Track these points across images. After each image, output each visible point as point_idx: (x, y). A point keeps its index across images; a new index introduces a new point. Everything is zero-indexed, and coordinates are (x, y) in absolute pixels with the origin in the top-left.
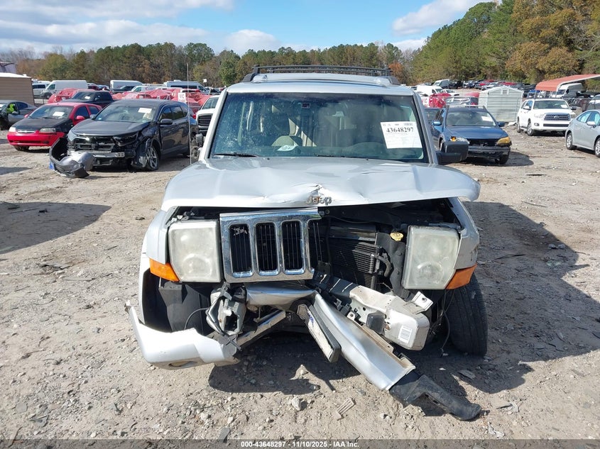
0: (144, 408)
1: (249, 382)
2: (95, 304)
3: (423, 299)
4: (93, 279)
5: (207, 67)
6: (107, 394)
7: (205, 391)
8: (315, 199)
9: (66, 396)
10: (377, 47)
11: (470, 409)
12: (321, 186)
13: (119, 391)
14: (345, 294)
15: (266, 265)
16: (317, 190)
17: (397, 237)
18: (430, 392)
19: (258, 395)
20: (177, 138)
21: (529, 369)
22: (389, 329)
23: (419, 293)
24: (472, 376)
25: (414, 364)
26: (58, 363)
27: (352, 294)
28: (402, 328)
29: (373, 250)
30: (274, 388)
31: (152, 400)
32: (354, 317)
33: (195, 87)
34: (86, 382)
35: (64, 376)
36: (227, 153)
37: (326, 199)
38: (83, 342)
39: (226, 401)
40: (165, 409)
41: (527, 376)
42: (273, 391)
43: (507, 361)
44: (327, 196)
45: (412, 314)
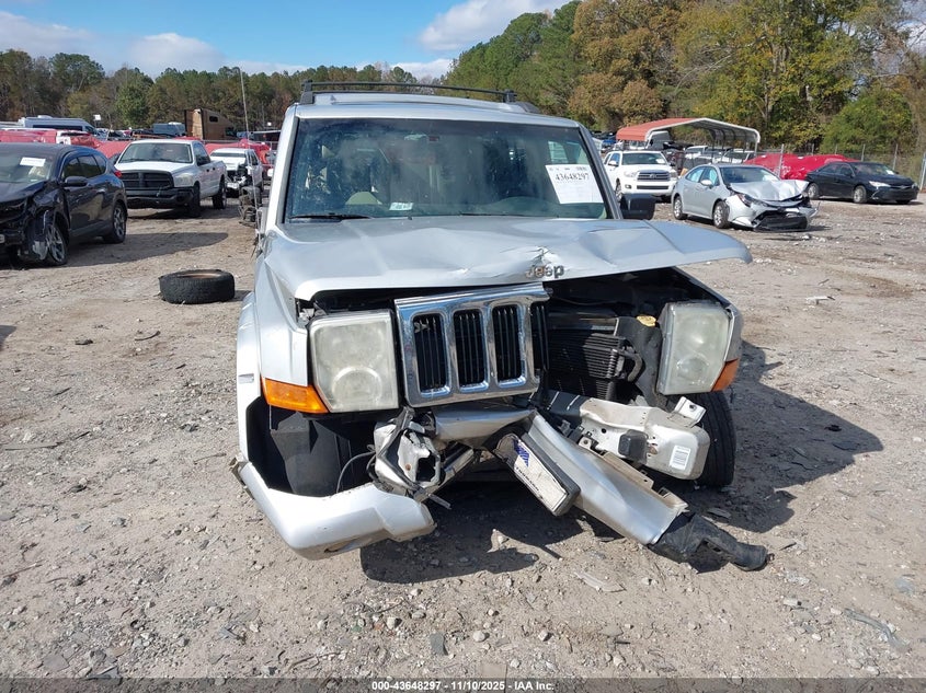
0: (280, 627)
1: (428, 564)
2: (89, 482)
3: (691, 407)
4: (59, 444)
5: (94, 96)
6: (203, 617)
7: (367, 588)
8: (538, 267)
9: (128, 631)
10: (380, 72)
11: (756, 554)
12: (546, 250)
13: (222, 610)
14: (573, 413)
15: (469, 377)
16: (540, 257)
17: (648, 321)
18: (709, 537)
19: (455, 580)
20: (93, 209)
21: (789, 497)
22: (655, 453)
23: (683, 399)
24: (728, 515)
25: (684, 500)
26: (80, 582)
27: (583, 411)
28: (676, 448)
29: (614, 344)
30: (473, 567)
31: (287, 613)
32: (589, 444)
33: (80, 128)
34: (152, 605)
35: (105, 602)
36: (315, 214)
37: (556, 269)
38: (105, 543)
39: (410, 597)
40: (320, 623)
41: (791, 505)
42: (474, 572)
43: (757, 490)
44: (557, 265)
45: (686, 428)
